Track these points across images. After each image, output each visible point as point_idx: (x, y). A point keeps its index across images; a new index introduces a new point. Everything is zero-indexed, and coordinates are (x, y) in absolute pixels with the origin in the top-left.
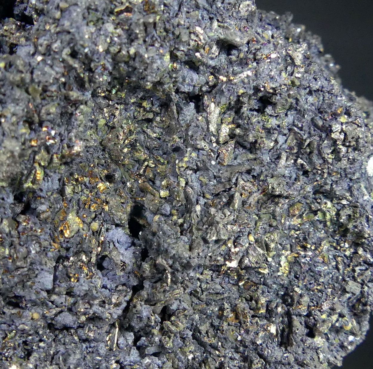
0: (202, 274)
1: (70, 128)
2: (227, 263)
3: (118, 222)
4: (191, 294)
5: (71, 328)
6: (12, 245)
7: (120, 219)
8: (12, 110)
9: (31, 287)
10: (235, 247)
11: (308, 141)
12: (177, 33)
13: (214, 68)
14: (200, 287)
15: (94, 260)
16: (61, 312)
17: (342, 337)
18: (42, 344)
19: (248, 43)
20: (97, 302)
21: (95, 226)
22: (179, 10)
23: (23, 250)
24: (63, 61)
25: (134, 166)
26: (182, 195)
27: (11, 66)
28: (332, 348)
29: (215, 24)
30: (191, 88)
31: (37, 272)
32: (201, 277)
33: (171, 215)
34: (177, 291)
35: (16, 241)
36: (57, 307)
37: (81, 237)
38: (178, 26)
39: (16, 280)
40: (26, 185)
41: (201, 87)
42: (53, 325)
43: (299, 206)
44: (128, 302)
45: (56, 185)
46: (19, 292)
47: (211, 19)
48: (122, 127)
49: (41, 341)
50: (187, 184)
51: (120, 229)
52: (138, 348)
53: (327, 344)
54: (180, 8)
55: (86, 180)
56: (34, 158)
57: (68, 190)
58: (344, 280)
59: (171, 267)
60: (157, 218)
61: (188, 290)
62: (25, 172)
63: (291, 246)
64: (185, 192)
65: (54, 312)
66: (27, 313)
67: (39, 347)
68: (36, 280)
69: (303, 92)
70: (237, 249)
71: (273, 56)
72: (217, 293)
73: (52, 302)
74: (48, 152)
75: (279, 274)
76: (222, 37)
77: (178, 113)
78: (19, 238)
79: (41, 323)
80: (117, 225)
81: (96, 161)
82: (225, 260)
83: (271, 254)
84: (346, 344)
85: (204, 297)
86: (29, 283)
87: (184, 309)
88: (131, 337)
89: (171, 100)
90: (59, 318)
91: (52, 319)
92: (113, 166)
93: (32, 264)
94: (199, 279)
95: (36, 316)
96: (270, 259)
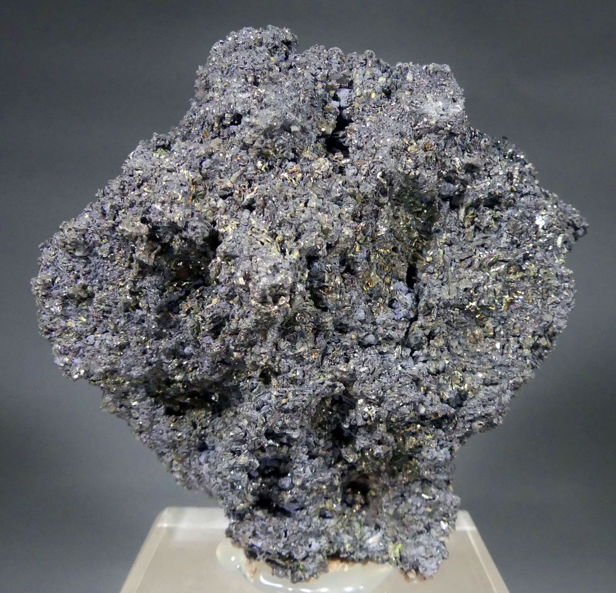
0: (454, 310)
1: (377, 219)
2: (470, 303)
3: (401, 278)
4: (447, 323)
5: (373, 345)
6: (341, 292)
7: (403, 276)
8: (346, 209)
9: (352, 318)
10: (476, 293)
11: (521, 226)
12: (443, 161)
13: (463, 180)
14: (453, 318)
15: (387, 302)
16: (368, 334)
17: (540, 350)
18: (356, 355)
19: (485, 165)
20: (391, 328)
21: (388, 280)
22: (445, 146)
23: (348, 295)
24: (377, 180)
25: (408, 242)
26: (442, 261)
27: (346, 183)
28: (534, 357)
29: (466, 154)
30: (448, 193)
31: (356, 309)
32: (453, 312)
33: (434, 273)
34: (440, 321)
35: (344, 289)
36: (365, 331)
37: (380, 287)
38: (444, 156)
39: (344, 314)
40: (349, 255)
41: (455, 192)
42: (362, 343)
43: (514, 267)
44: (408, 329)
45: (365, 255)
46: (345, 321)
47: (463, 151)
48: (402, 217)
49: (355, 353)
50: (444, 253)
51: (401, 282)
52: (413, 358)
53: (531, 355)
54: (445, 145)
55: (382, 250)
56: (356, 238)
57: (372, 257)
58: (542, 314)
59: (437, 305)
60: (424, 275)
61: (446, 321)
62: (350, 247)
63: (509, 292)
64: (443, 258)
65: (364, 334)
66: (348, 335)
67: (354, 357)
68: (356, 314)
69: (519, 195)
70: (477, 294)
71: (501, 173)
72: (462, 323)
73: (363, 328)
74: (364, 235)
75: (502, 310)
76: (470, 162)
77: (439, 209)
78: (346, 288)
79: (355, 341)
80: (400, 280)
81: (389, 239)
82: (469, 301)
83: (497, 298)
84: (543, 354)
85: (455, 325)
86: (351, 316)
87: (443, 332)
88: (409, 351)
89: (435, 200)
90: (366, 339)
91: (363, 339)
92: (397, 242)
93: (353, 304)
94: (452, 314)
95: (353, 337)
96: (496, 301)
